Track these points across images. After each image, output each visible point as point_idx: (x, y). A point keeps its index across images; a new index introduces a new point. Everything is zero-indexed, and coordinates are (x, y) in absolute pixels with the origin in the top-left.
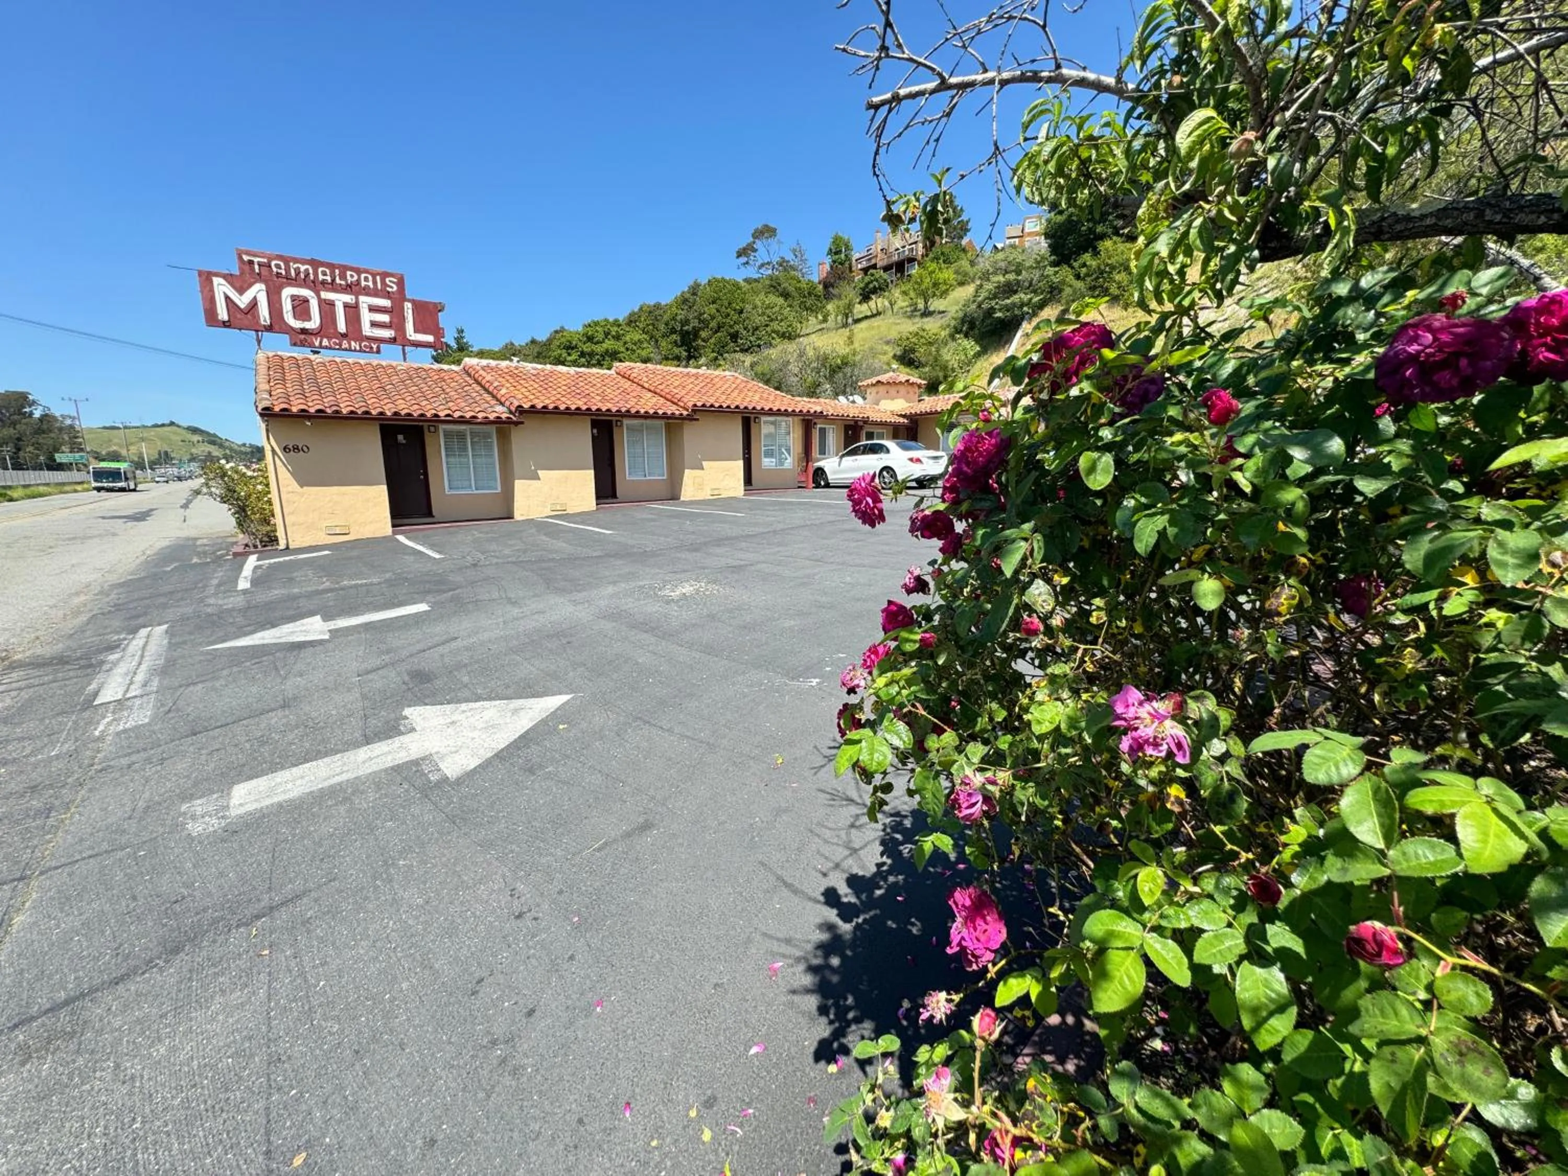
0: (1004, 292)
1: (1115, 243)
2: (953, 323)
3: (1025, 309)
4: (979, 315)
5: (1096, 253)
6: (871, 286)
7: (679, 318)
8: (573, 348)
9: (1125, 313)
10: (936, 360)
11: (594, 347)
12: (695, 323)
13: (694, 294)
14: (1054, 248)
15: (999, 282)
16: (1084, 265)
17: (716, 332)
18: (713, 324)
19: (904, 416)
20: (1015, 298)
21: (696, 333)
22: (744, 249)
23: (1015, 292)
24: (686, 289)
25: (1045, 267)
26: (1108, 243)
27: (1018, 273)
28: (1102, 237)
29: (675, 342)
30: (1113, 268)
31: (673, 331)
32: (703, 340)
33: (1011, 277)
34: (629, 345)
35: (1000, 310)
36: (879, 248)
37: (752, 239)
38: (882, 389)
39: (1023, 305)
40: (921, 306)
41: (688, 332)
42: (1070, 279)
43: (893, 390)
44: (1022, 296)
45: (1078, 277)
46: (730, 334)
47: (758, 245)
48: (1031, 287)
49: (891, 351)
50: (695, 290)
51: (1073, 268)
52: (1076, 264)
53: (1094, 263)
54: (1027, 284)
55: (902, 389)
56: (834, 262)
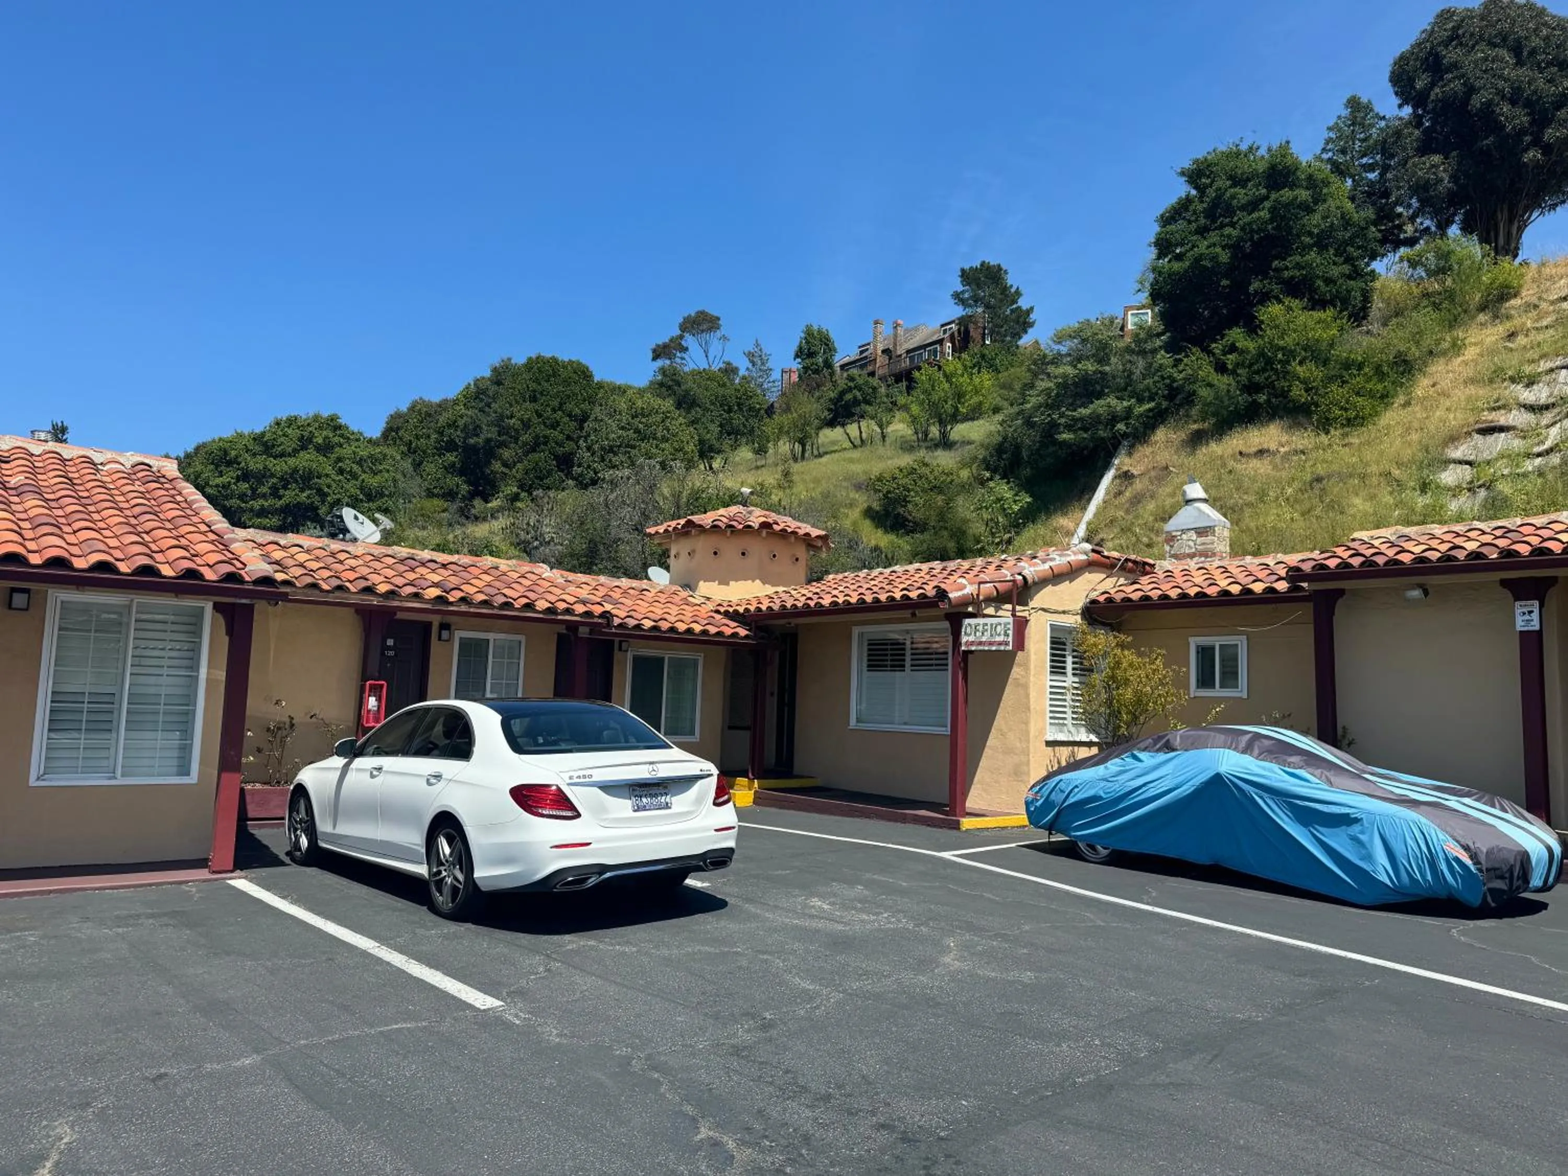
0: (1076, 396)
1: (1290, 309)
2: (982, 454)
3: (1121, 427)
4: (1030, 439)
5: (1253, 328)
6: (848, 397)
7: (461, 423)
8: (229, 463)
9: (1324, 439)
10: (942, 516)
11: (271, 463)
12: (488, 433)
13: (499, 383)
14: (1168, 319)
15: (1065, 376)
16: (1233, 349)
17: (533, 450)
18: (525, 437)
19: (734, 616)
20: (1099, 406)
21: (490, 451)
22: (665, 346)
23: (1100, 395)
24: (487, 374)
25: (1154, 351)
26: (1275, 309)
27: (1102, 360)
28: (1265, 298)
29: (453, 465)
30: (1290, 354)
31: (451, 446)
32: (505, 465)
33: (1090, 366)
34: (346, 465)
35: (1069, 428)
36: (880, 347)
37: (679, 332)
38: (702, 544)
39: (1114, 419)
40: (934, 431)
41: (474, 449)
42: (1207, 371)
43: (730, 548)
44: (1112, 401)
45: (1221, 368)
46: (556, 457)
47: (690, 341)
48: (1126, 388)
49: (862, 500)
50: (501, 375)
51: (1209, 352)
52: (1216, 347)
53: (1250, 345)
54: (1121, 381)
55: (758, 548)
56: (806, 369)
